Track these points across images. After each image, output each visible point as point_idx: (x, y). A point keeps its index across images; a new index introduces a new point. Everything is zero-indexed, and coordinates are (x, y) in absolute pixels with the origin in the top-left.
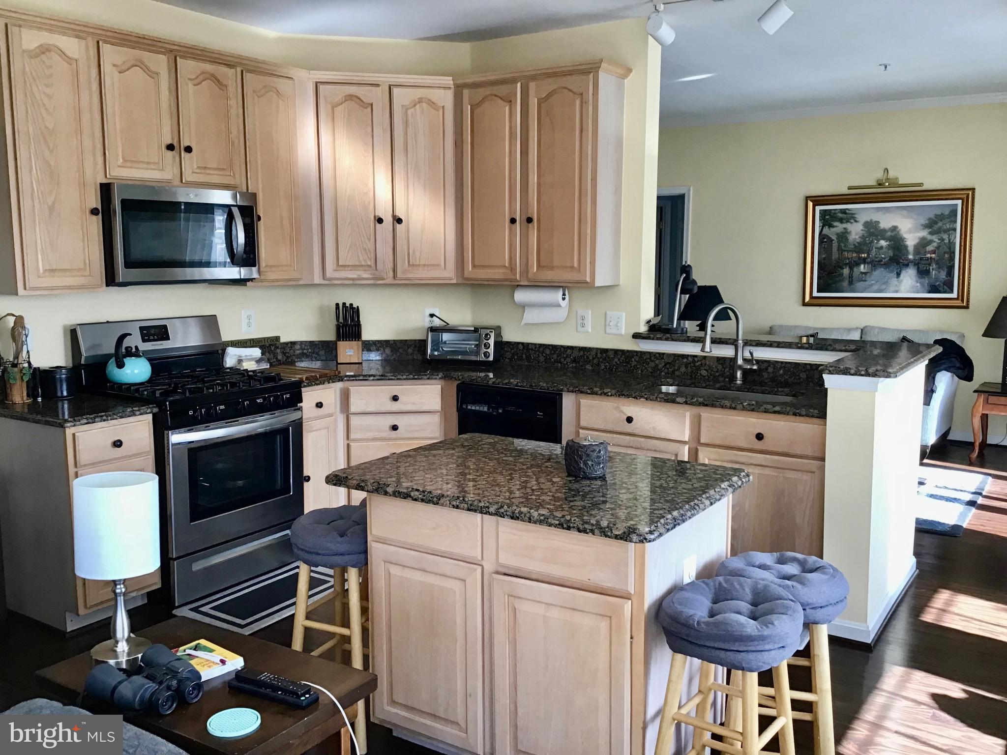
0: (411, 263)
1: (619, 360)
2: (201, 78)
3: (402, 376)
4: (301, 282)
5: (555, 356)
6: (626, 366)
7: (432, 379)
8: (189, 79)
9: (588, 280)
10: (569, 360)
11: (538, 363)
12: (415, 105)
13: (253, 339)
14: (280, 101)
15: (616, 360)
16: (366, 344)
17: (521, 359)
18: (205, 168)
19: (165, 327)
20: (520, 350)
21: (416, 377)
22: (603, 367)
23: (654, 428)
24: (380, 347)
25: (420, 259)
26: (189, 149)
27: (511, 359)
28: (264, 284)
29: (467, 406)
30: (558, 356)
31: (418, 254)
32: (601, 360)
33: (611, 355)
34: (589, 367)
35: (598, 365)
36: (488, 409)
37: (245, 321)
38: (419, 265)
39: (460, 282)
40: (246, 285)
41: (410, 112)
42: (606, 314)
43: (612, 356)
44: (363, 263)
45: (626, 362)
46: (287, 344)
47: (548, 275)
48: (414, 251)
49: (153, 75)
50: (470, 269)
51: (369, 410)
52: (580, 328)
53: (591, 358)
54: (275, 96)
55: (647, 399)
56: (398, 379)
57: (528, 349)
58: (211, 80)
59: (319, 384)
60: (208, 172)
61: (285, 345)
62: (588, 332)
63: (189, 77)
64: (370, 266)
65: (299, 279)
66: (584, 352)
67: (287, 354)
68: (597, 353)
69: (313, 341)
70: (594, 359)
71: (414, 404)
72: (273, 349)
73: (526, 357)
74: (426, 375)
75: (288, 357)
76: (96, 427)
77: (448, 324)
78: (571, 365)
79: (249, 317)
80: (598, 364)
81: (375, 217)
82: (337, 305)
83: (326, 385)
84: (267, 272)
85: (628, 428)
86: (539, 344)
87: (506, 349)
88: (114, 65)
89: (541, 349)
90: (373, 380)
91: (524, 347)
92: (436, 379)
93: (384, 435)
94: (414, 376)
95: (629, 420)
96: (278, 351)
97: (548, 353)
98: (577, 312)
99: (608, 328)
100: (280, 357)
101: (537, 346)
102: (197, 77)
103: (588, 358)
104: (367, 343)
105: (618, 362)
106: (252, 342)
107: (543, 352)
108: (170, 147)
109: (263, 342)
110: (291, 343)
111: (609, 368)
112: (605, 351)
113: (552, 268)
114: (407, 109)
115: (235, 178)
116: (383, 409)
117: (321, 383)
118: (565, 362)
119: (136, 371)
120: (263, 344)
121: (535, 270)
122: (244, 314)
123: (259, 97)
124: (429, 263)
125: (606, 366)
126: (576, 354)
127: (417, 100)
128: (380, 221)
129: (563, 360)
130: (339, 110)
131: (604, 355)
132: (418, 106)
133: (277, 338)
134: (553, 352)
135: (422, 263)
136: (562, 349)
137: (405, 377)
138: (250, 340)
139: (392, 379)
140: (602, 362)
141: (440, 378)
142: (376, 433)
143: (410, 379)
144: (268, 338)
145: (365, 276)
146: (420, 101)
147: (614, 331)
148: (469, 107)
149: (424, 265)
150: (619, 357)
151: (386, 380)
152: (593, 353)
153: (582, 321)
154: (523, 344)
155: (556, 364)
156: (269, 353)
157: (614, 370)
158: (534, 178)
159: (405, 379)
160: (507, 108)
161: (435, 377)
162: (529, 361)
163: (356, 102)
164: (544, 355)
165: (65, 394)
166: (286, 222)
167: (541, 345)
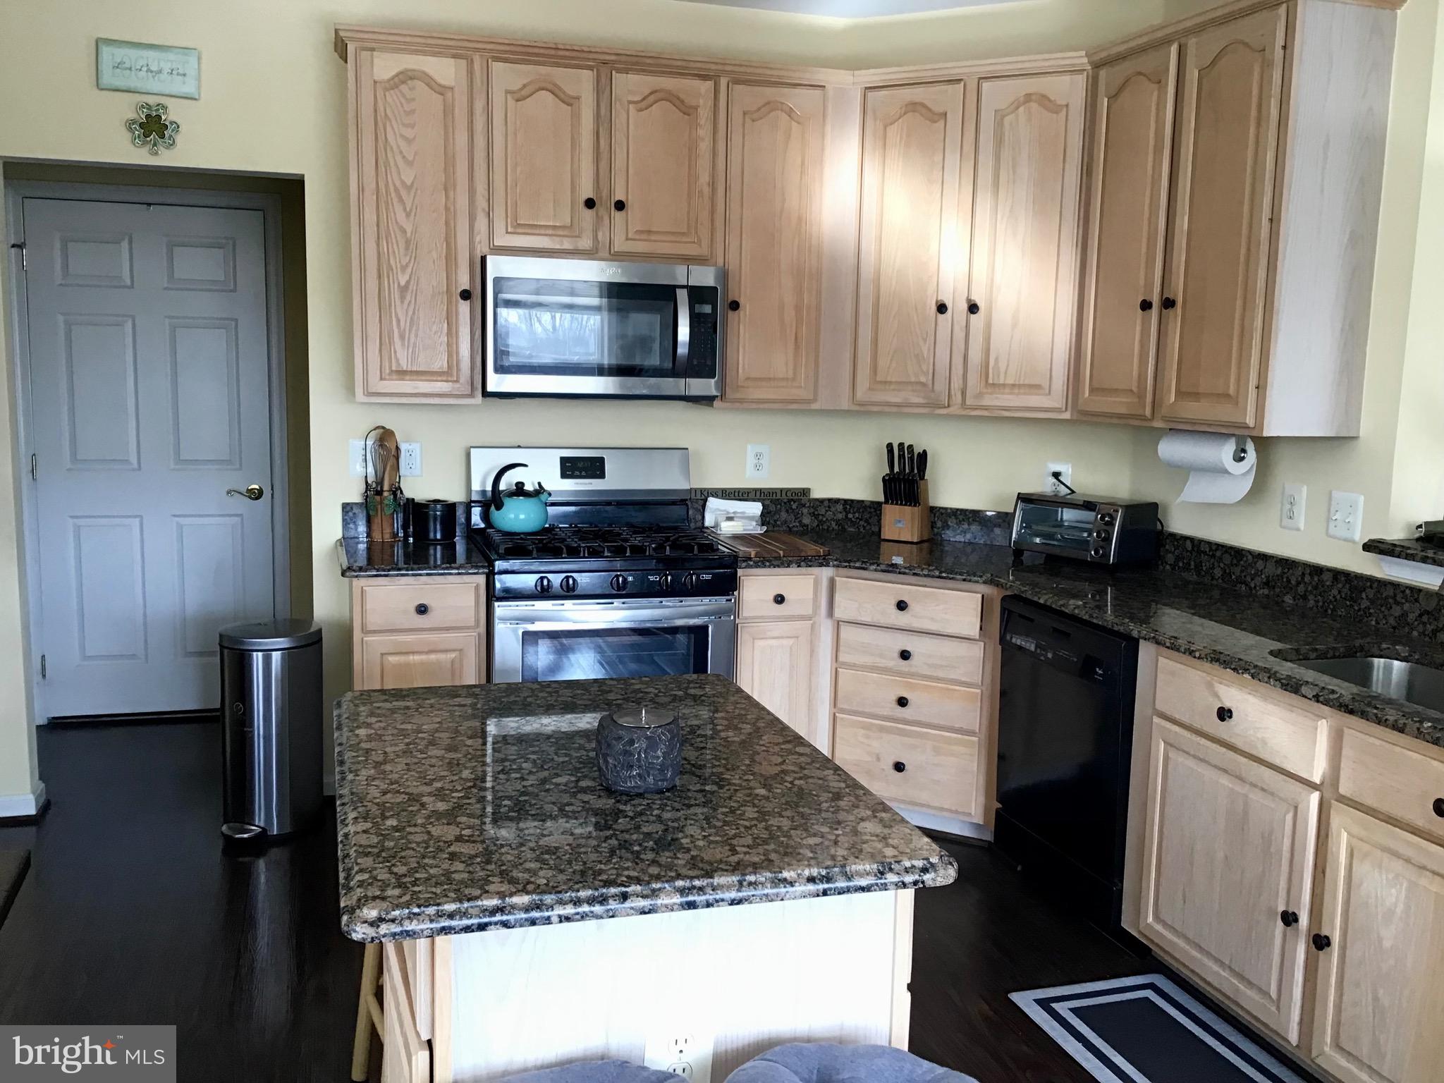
0: (990, 381)
1: (1340, 592)
2: (652, 98)
3: (922, 570)
4: (815, 406)
5: (1237, 570)
6: (1351, 606)
7: (970, 581)
8: (630, 102)
9: (1250, 421)
10: (1258, 580)
11: (1212, 580)
12: (1017, 108)
13: (760, 490)
14: (793, 123)
15: (1335, 592)
16: (942, 514)
17: (1186, 568)
18: (649, 232)
19: (601, 460)
20: (1188, 551)
21: (944, 575)
22: (1311, 603)
23: (1264, 742)
24: (963, 520)
25: (1006, 373)
26: (620, 206)
27: (1173, 567)
28: (745, 405)
29: (1011, 638)
30: (1242, 571)
31: (1002, 367)
32: (1310, 588)
33: (1327, 577)
34: (1288, 599)
35: (1305, 597)
36: (1036, 649)
37: (751, 461)
38: (1004, 385)
39: (1075, 418)
40: (712, 406)
41: (1007, 120)
42: (1330, 493)
43: (1328, 583)
44: (913, 379)
45: (1352, 599)
46: (821, 501)
47: (1194, 410)
48: (997, 360)
49: (570, 101)
50: (1087, 394)
51: (863, 619)
52: (1286, 522)
53: (1293, 582)
54: (784, 117)
55: (1253, 677)
56: (915, 574)
57: (1200, 552)
58: (671, 102)
59: (779, 566)
60: (653, 237)
61: (818, 503)
62: (1298, 530)
63: (630, 98)
64: (924, 385)
65: (809, 402)
66: (1283, 569)
67: (821, 517)
68: (1303, 574)
69: (863, 501)
70: (1298, 583)
71: (932, 619)
72: (794, 507)
73: (1196, 566)
74: (961, 574)
75: (821, 522)
76: (397, 583)
77: (1073, 492)
78: (1261, 591)
79: (758, 456)
80: (1305, 595)
81: (937, 302)
82: (890, 446)
83: (793, 570)
84: (748, 387)
85: (1220, 729)
86: (1216, 544)
87: (1167, 547)
88: (507, 92)
89: (1218, 554)
90: (876, 570)
91: (1193, 546)
92: (977, 582)
93: (891, 664)
94: (941, 572)
95: (1224, 714)
96: (805, 511)
97: (1228, 562)
98: (1284, 488)
99: (1332, 525)
100: (806, 520)
101: (1214, 548)
102: (644, 99)
103: (1289, 581)
104: (943, 511)
105: (1338, 597)
106: (758, 493)
107: (1221, 559)
108: (590, 204)
109: (779, 495)
110: (830, 500)
111: (1322, 607)
112: (1317, 570)
113: (1196, 396)
114: (1003, 117)
115: (700, 246)
116: (883, 621)
117: (782, 564)
118: (1253, 585)
119: (522, 517)
120: (779, 497)
121: (1173, 399)
122: (751, 450)
123: (753, 121)
124: (1021, 382)
125: (1317, 602)
126: (1271, 570)
127: (1022, 99)
128: (942, 308)
129: (1249, 579)
130: (892, 130)
131: (1316, 579)
132: (1021, 109)
133: (805, 492)
134: (1235, 562)
135: (1010, 381)
136: (1250, 557)
137: (926, 572)
138: (756, 490)
139: (904, 573)
140: (1311, 592)
141: (985, 583)
142: (878, 660)
143: (933, 577)
144: (788, 490)
145: (916, 400)
146: (1028, 98)
147: (1341, 532)
148: (1106, 100)
149: (1014, 385)
150: (1340, 586)
151: (895, 572)
152: (1299, 571)
153: (1289, 506)
154: (1191, 539)
155: (1239, 585)
156: (787, 511)
157: (1330, 612)
158: (1183, 223)
159: (925, 576)
160: (1156, 94)
161: (976, 578)
162: (1199, 574)
163: (922, 115)
164: (1222, 565)
165: (439, 537)
166: (790, 314)
167: (1219, 546)
